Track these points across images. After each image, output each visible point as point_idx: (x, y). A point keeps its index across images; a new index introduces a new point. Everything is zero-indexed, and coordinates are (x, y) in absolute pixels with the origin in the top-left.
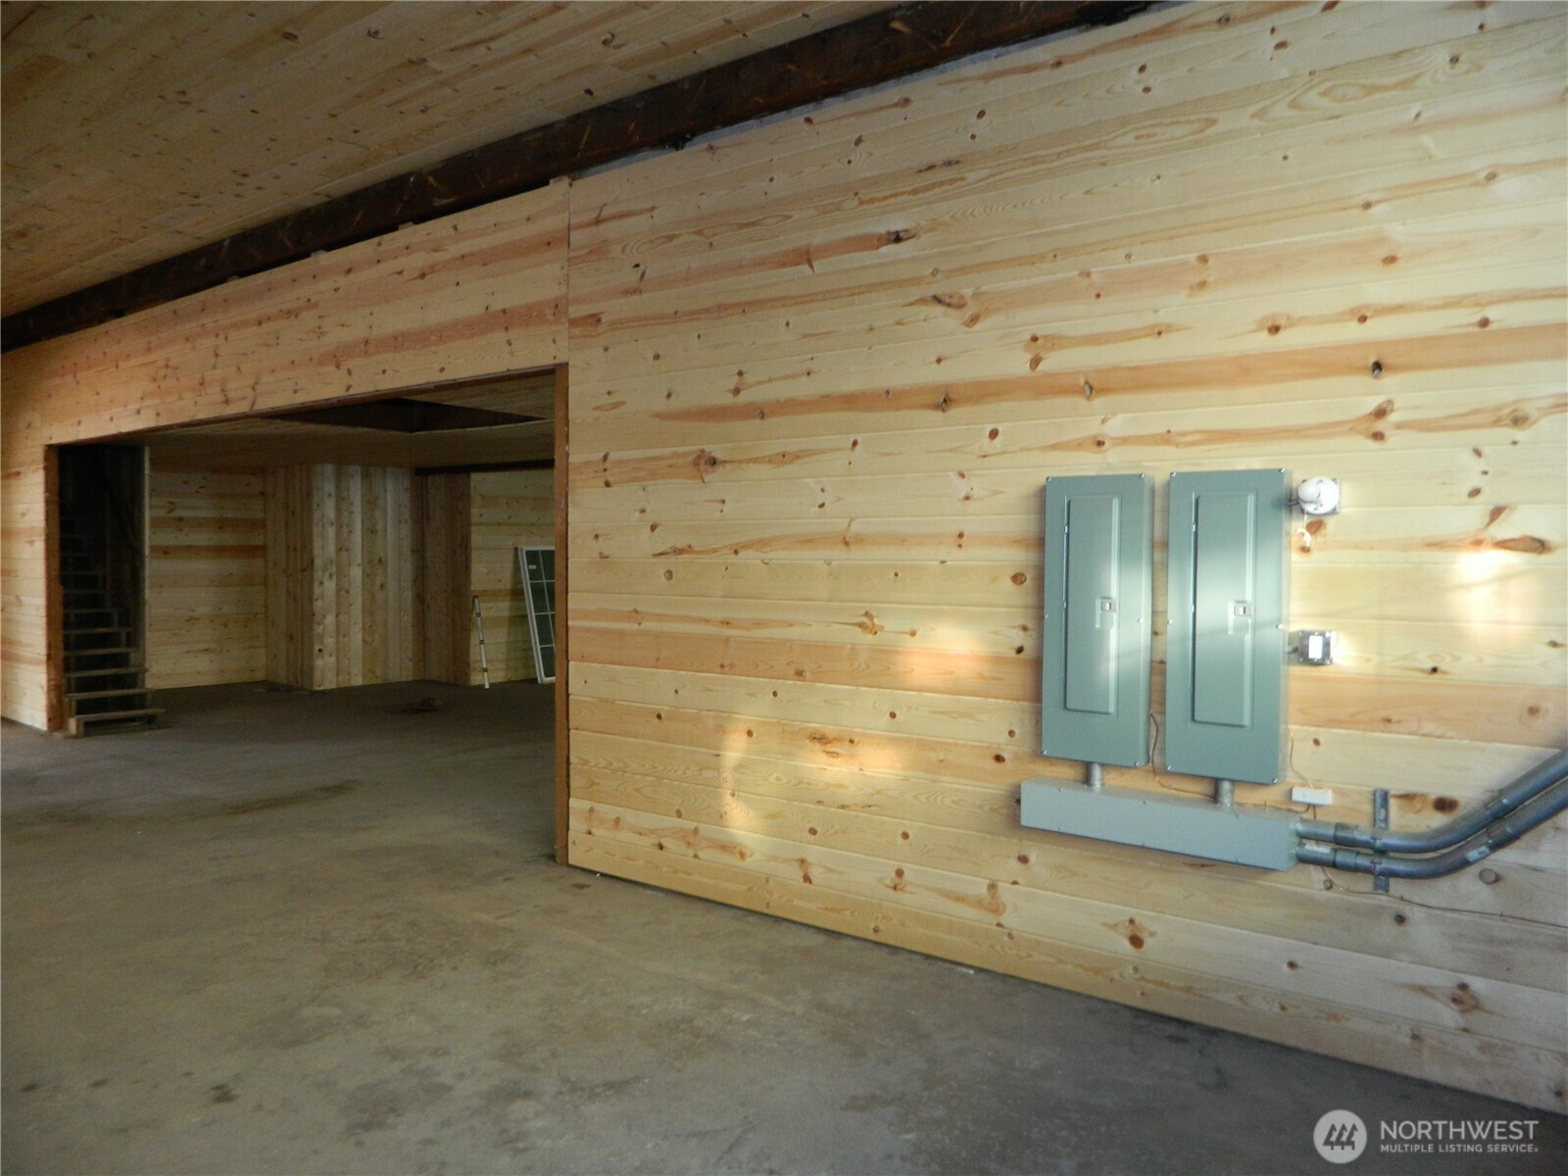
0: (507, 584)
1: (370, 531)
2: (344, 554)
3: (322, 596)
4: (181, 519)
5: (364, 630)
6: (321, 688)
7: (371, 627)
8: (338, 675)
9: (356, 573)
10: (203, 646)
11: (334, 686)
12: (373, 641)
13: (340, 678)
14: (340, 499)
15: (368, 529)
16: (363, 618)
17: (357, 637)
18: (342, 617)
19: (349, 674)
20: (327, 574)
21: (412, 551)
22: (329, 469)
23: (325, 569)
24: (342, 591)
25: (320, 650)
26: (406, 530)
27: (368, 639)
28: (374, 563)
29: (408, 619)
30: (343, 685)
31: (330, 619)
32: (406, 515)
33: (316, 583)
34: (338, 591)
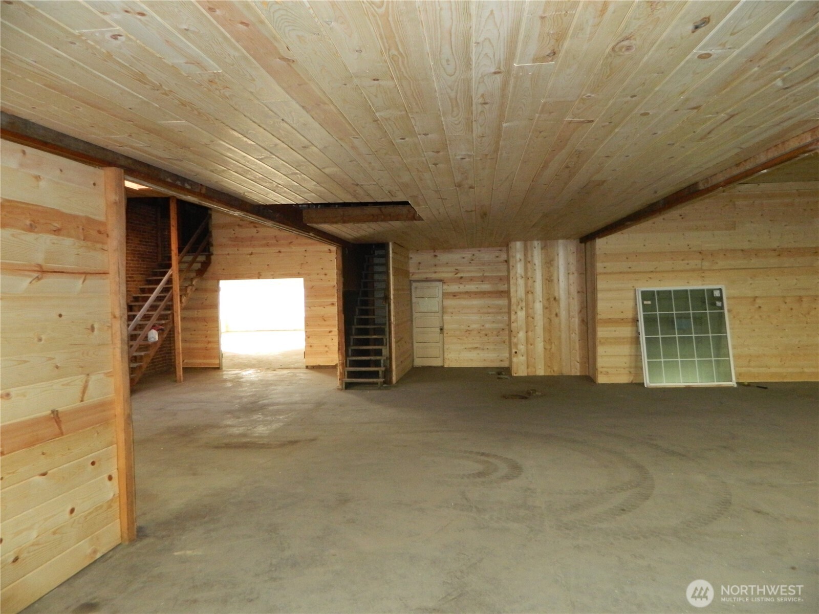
1: (549, 280)
2: (530, 296)
3: (516, 321)
4: (461, 278)
5: (544, 341)
6: (517, 375)
7: (549, 339)
8: (528, 368)
9: (538, 307)
10: (475, 346)
11: (525, 374)
12: (551, 349)
13: (529, 370)
14: (527, 262)
15: (546, 279)
16: (544, 334)
17: (540, 346)
18: (530, 333)
19: (535, 368)
20: (519, 307)
21: (578, 292)
22: (519, 245)
23: (518, 304)
24: (529, 317)
25: (516, 353)
26: (574, 278)
27: (548, 347)
28: (551, 300)
29: (575, 337)
30: (531, 374)
31: (522, 335)
32: (573, 268)
33: (513, 313)
34: (527, 317)
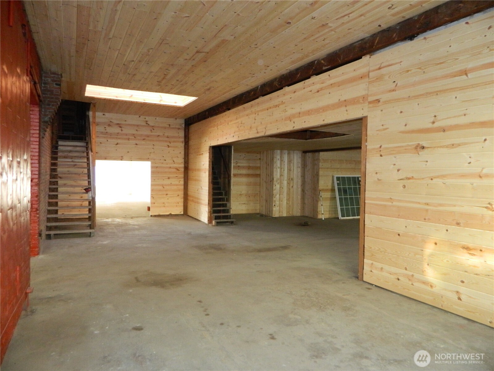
0: (330, 187)
1: (289, 170)
2: (282, 177)
3: (275, 189)
4: (239, 166)
5: (287, 200)
6: (275, 216)
7: (289, 199)
8: (279, 213)
9: (285, 183)
10: (244, 202)
11: (278, 216)
12: (289, 203)
13: (280, 214)
14: (282, 160)
15: (289, 169)
16: (287, 196)
17: (285, 202)
18: (281, 195)
19: (282, 213)
20: (277, 183)
21: (301, 176)
22: (279, 151)
23: (277, 181)
24: (281, 188)
25: (275, 205)
26: (299, 170)
27: (288, 202)
28: (290, 180)
29: (299, 197)
30: (280, 216)
31: (278, 196)
32: (300, 165)
33: (274, 185)
34: (280, 188)
